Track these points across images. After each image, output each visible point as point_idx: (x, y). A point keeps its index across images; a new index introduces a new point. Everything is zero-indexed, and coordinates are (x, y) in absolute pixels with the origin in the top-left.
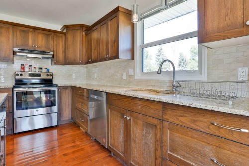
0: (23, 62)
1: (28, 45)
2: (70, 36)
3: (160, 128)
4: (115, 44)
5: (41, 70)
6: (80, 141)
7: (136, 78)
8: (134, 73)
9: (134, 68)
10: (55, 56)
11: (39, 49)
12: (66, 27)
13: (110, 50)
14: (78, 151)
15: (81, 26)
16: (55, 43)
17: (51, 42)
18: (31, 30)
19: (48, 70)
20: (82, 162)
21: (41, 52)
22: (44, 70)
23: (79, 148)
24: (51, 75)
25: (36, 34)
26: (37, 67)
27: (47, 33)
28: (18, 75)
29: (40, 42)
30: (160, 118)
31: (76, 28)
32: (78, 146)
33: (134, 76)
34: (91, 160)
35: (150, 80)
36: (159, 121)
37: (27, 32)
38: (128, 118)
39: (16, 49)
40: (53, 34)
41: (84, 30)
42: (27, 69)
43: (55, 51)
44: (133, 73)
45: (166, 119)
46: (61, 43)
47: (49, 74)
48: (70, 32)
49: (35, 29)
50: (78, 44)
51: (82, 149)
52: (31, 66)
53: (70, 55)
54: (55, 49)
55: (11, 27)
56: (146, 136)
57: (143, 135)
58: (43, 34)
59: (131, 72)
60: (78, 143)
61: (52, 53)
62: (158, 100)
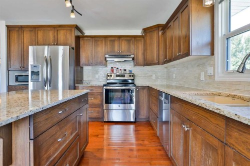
0: (112, 65)
1: (114, 52)
2: (148, 38)
3: (222, 156)
4: (187, 38)
5: (125, 72)
6: (149, 142)
7: (217, 79)
8: (214, 72)
9: (214, 65)
10: (135, 58)
11: (123, 54)
12: (145, 30)
13: (182, 47)
14: (143, 150)
15: (158, 26)
16: (135, 46)
17: (132, 46)
18: (117, 38)
19: (131, 72)
20: (141, 162)
21: (124, 56)
22: (128, 72)
23: (145, 148)
24: (132, 76)
25: (121, 41)
26: (122, 69)
27: (128, 38)
28: (109, 76)
29: (123, 48)
30: (222, 140)
31: (153, 29)
32: (145, 145)
33: (214, 76)
34: (150, 164)
35: (235, 82)
36: (220, 143)
37: (114, 41)
38: (186, 129)
39: (107, 56)
40: (133, 39)
41: (160, 29)
42: (115, 71)
43: (135, 54)
44: (212, 73)
45: (230, 143)
46: (140, 46)
47: (131, 75)
48: (148, 34)
49: (120, 37)
50: (155, 45)
51: (147, 150)
52: (118, 68)
53: (149, 57)
54: (135, 52)
55: (104, 39)
56: (205, 160)
57: (202, 157)
58: (125, 40)
59: (210, 71)
60: (146, 142)
61: (132, 56)
62: (218, 111)
